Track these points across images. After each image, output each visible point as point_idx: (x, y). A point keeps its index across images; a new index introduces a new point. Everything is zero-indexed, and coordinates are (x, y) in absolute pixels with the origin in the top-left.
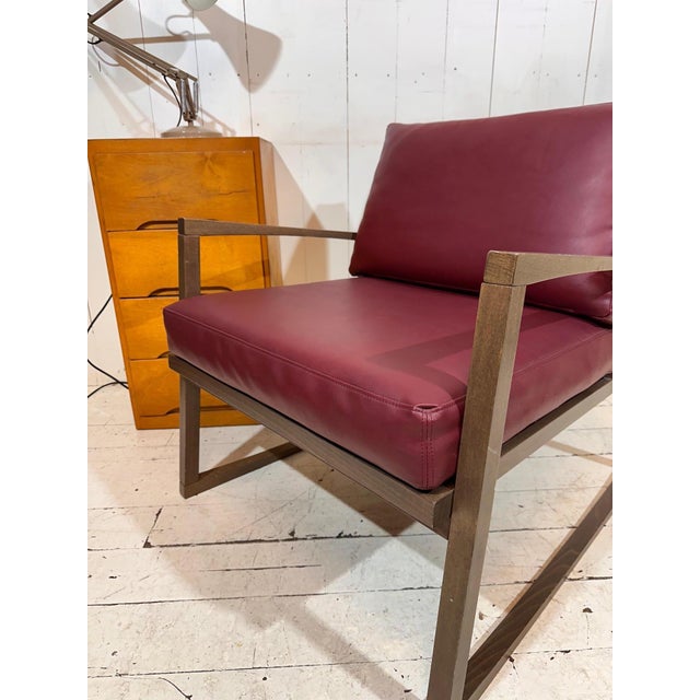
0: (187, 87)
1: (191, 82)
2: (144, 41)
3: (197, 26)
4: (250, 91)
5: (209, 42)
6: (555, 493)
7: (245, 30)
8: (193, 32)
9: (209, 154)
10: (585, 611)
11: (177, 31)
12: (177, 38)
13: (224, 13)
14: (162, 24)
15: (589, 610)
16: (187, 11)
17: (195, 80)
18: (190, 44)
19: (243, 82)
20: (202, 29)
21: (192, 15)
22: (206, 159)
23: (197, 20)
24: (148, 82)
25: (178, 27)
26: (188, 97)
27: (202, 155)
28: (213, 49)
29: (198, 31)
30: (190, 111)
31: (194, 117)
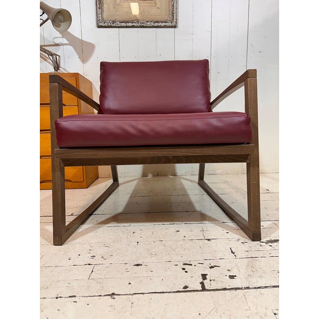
0: (56, 58)
1: (58, 57)
2: (45, 46)
3: (65, 41)
4: (83, 63)
5: (69, 46)
7: (82, 42)
8: (63, 43)
11: (57, 43)
12: (57, 45)
13: (76, 37)
14: (52, 40)
16: (61, 36)
17: (59, 56)
18: (61, 47)
19: (81, 60)
20: (67, 42)
21: (63, 37)
23: (64, 39)
24: (46, 60)
25: (57, 41)
26: (57, 62)
28: (70, 48)
29: (65, 43)
30: (57, 67)
31: (58, 69)
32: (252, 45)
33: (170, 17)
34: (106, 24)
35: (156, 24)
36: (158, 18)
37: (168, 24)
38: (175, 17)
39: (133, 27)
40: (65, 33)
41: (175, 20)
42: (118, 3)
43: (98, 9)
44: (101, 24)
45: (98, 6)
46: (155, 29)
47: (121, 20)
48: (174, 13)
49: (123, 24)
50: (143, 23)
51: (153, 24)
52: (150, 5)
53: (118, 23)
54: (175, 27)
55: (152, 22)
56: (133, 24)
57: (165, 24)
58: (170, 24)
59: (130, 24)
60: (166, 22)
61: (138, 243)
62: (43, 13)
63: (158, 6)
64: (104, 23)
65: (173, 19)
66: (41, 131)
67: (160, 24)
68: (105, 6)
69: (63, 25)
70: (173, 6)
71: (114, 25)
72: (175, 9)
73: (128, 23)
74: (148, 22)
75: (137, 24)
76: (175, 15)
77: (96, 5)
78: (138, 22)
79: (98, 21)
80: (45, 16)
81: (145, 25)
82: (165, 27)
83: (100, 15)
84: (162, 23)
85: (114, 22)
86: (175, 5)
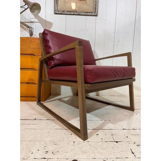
0: (31, 30)
1: (32, 29)
2: (25, 22)
5: (38, 23)
6: (101, 115)
7: (46, 21)
8: (35, 21)
9: (32, 41)
10: (97, 135)
11: (32, 21)
13: (42, 19)
14: (30, 20)
15: (98, 135)
16: (34, 17)
18: (34, 23)
20: (37, 21)
21: (35, 18)
22: (32, 42)
23: (36, 19)
24: (25, 30)
25: (32, 20)
26: (31, 32)
27: (31, 41)
29: (36, 21)
30: (31, 34)
31: (32, 35)
32: (137, 27)
33: (94, 10)
34: (59, 12)
35: (87, 14)
36: (88, 11)
37: (93, 14)
38: (97, 10)
39: (74, 14)
40: (37, 16)
41: (97, 12)
42: (66, 2)
43: (55, 4)
44: (56, 12)
45: (55, 3)
46: (85, 16)
47: (68, 11)
48: (96, 8)
49: (68, 13)
50: (79, 13)
51: (84, 14)
52: (83, 3)
53: (66, 12)
54: (96, 16)
55: (84, 12)
56: (74, 13)
57: (91, 14)
58: (94, 14)
59: (72, 13)
60: (92, 13)
61: (74, 142)
62: (25, 5)
63: (88, 4)
64: (58, 12)
65: (96, 12)
66: (21, 69)
67: (88, 14)
68: (59, 3)
69: (36, 12)
70: (96, 4)
71: (64, 13)
72: (97, 6)
73: (71, 12)
74: (82, 12)
75: (76, 13)
76: (97, 9)
77: (55, 2)
78: (77, 12)
79: (55, 10)
80: (26, 6)
81: (80, 14)
82: (91, 15)
83: (56, 7)
84: (89, 13)
85: (63, 11)
86: (97, 4)
